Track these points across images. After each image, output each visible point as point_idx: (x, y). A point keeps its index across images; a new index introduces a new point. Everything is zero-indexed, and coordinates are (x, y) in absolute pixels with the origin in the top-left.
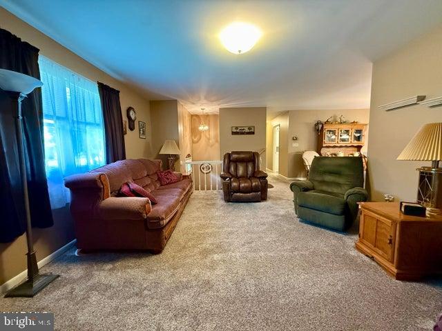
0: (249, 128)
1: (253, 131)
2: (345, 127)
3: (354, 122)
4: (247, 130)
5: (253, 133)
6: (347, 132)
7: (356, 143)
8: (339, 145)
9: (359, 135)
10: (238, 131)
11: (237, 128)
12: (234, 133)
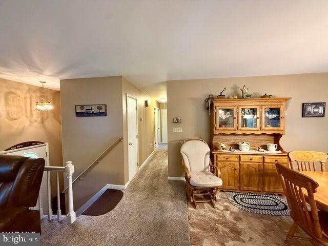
0: (99, 108)
1: (103, 110)
2: (249, 104)
3: (265, 96)
4: (96, 110)
5: (104, 114)
6: (254, 111)
7: (270, 130)
8: (240, 133)
9: (274, 116)
10: (84, 111)
11: (82, 107)
12: (78, 114)
